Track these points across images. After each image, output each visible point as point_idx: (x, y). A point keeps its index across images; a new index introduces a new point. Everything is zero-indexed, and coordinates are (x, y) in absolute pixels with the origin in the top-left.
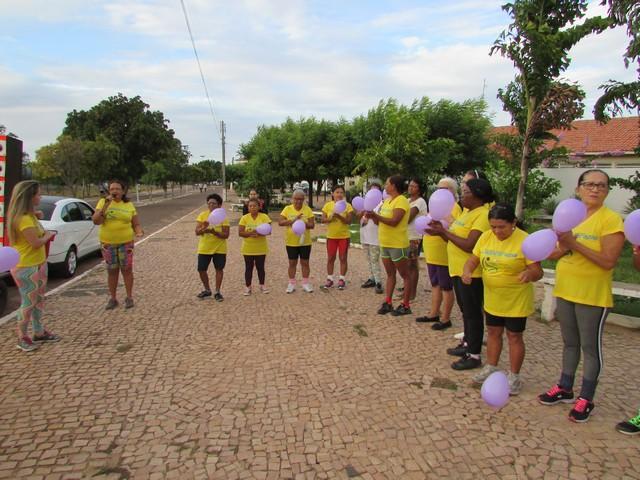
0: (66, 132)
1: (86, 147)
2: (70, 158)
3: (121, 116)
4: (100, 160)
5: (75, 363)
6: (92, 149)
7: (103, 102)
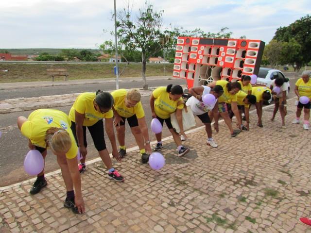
0: (275, 38)
1: (283, 45)
2: (275, 51)
3: (306, 28)
4: (289, 52)
5: (270, 135)
6: (287, 46)
7: (297, 21)
